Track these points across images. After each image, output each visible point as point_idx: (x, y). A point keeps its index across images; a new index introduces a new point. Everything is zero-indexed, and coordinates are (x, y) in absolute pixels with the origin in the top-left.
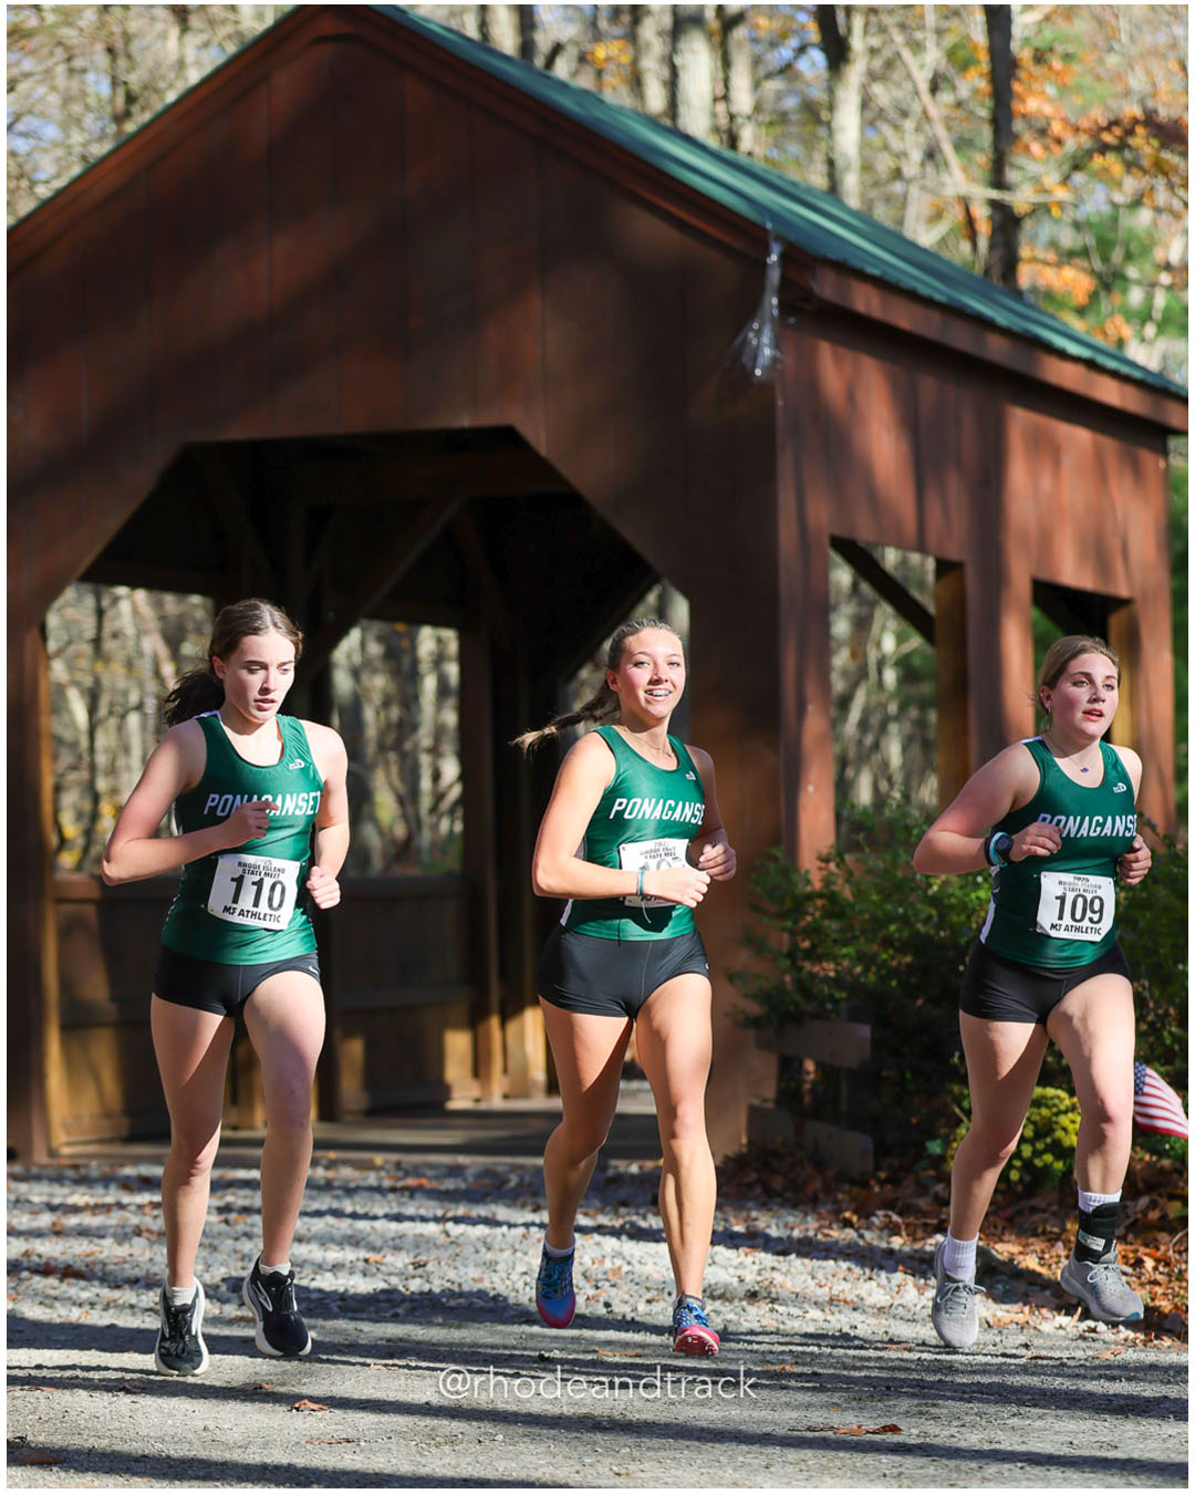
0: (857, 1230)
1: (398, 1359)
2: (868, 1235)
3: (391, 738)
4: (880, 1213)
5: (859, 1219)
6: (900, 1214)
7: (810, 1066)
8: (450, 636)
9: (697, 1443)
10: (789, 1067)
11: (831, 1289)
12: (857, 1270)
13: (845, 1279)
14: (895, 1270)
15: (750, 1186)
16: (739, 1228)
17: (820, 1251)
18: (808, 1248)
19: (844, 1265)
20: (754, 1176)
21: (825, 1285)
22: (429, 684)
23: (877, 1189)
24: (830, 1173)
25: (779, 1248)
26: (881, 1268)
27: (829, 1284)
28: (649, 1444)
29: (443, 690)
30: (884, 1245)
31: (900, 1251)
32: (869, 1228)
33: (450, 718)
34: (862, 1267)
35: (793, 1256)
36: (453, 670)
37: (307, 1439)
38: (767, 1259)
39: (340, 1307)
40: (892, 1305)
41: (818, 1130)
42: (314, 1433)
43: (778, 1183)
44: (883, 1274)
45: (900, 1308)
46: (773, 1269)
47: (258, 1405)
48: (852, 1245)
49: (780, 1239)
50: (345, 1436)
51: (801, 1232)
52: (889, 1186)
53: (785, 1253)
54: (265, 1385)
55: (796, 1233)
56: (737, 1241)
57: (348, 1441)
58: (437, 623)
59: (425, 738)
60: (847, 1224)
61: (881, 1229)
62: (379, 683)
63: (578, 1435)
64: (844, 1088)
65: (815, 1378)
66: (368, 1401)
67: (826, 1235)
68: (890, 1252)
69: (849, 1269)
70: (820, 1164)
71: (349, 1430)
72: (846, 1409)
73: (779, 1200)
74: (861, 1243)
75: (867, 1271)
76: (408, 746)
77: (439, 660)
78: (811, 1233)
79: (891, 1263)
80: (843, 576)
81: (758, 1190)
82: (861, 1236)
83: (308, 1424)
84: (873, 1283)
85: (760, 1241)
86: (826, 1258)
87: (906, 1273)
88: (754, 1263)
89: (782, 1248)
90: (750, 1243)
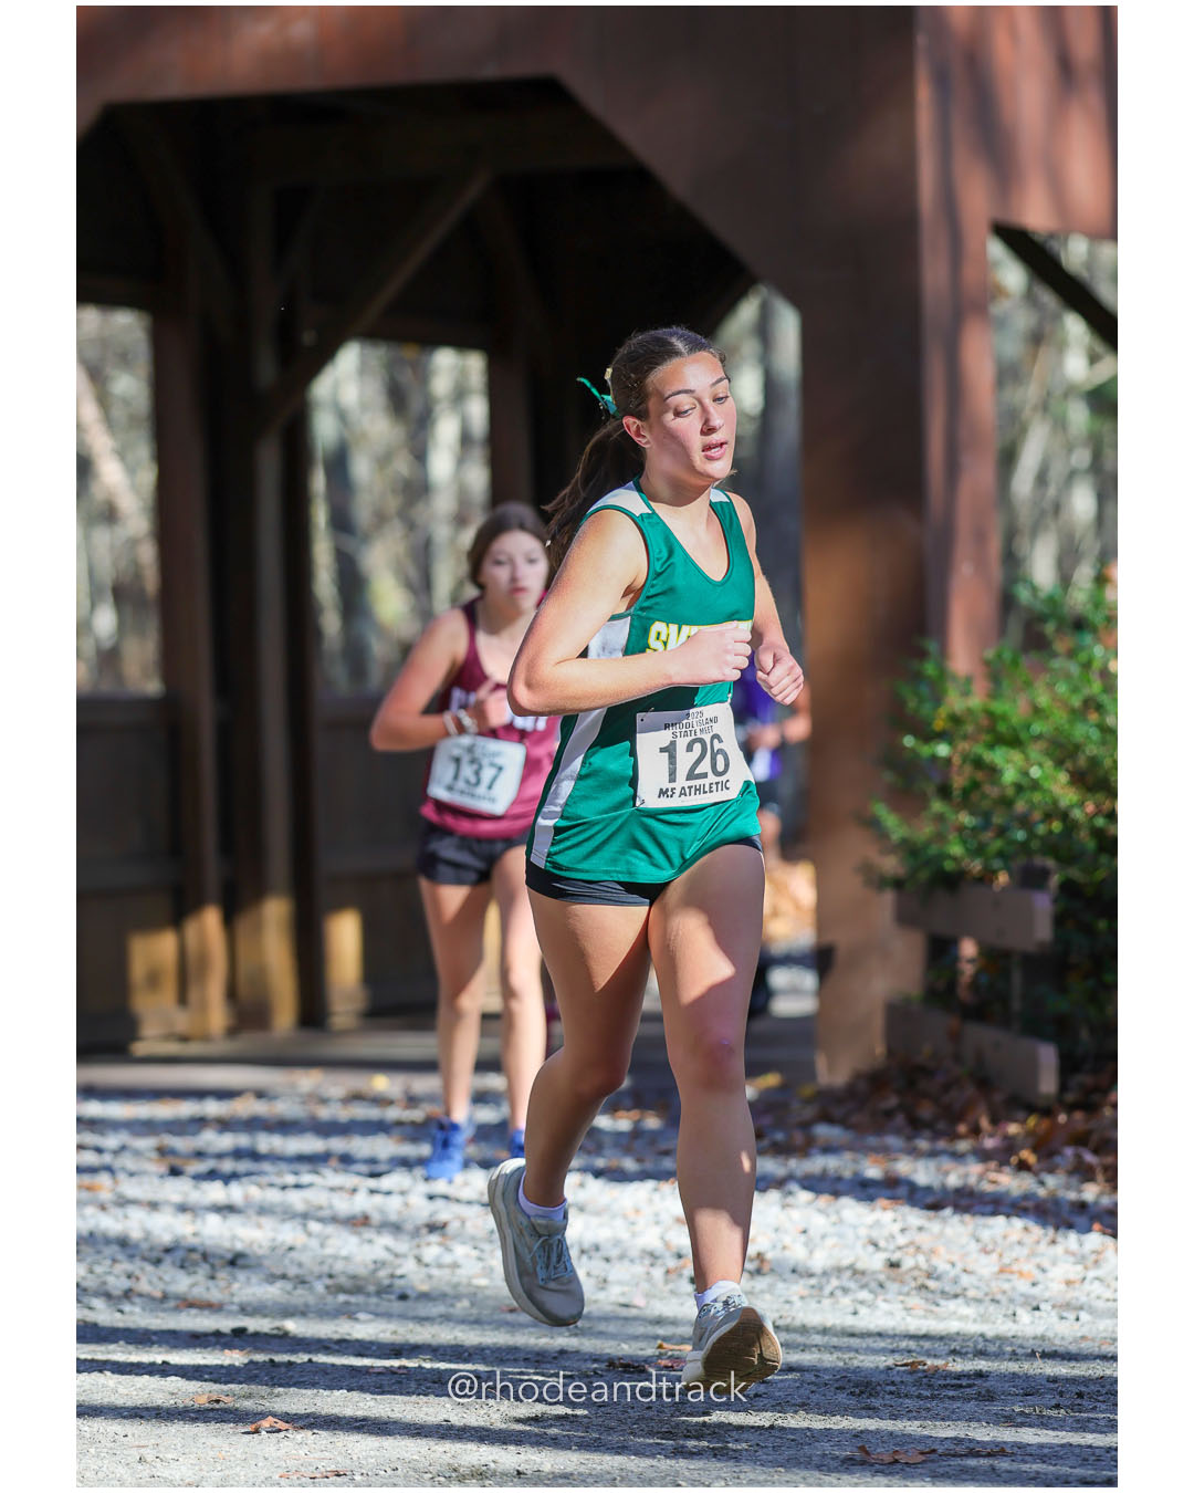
0: (1036, 1174)
1: (408, 1358)
2: (1051, 1181)
3: (393, 504)
4: (1069, 1152)
5: (1039, 1160)
6: (1096, 1152)
7: (968, 949)
8: (475, 364)
9: (817, 1474)
10: (940, 950)
11: (1001, 1256)
12: (1037, 1231)
13: (1019, 1243)
14: (1089, 1230)
15: (889, 1114)
16: (873, 1171)
17: (986, 1203)
18: (967, 1201)
19: (1018, 1223)
20: (892, 1101)
21: (993, 1251)
22: (446, 431)
23: (1062, 1118)
24: (998, 1097)
25: (930, 1200)
26: (1070, 1226)
27: (999, 1250)
28: (752, 1476)
29: (465, 439)
30: (1072, 1196)
31: (1096, 1203)
32: (1051, 1171)
33: (478, 478)
34: (1044, 1224)
35: (948, 1211)
36: (478, 410)
37: (281, 1472)
38: (914, 1217)
39: (327, 1287)
40: (1084, 1279)
41: (981, 1036)
42: (292, 1464)
43: (926, 1111)
44: (1073, 1236)
45: (1097, 1282)
46: (920, 1229)
47: (213, 1426)
48: (1027, 1197)
49: (928, 1189)
50: (333, 1468)
51: (960, 1177)
52: (1078, 1116)
53: (935, 1207)
54: (223, 1398)
55: (953, 1180)
56: (871, 1191)
57: (338, 1475)
58: (461, 343)
59: (443, 503)
60: (1023, 1166)
61: (1071, 1173)
62: (379, 428)
63: (654, 1462)
64: (1017, 978)
65: (978, 1382)
66: (365, 1419)
67: (994, 1182)
68: (1082, 1206)
69: (1026, 1229)
70: (984, 1084)
71: (339, 1459)
72: (1022, 1425)
73: (927, 1133)
74: (1042, 1192)
75: (1051, 1231)
76: (419, 512)
77: (460, 395)
78: (972, 1180)
79: (1081, 1220)
80: (1012, 275)
81: (900, 1119)
82: (1042, 1183)
83: (283, 1451)
84: (1059, 1249)
85: (902, 1191)
86: (994, 1213)
87: (1104, 1233)
88: (895, 1221)
89: (932, 1201)
90: (889, 1192)
